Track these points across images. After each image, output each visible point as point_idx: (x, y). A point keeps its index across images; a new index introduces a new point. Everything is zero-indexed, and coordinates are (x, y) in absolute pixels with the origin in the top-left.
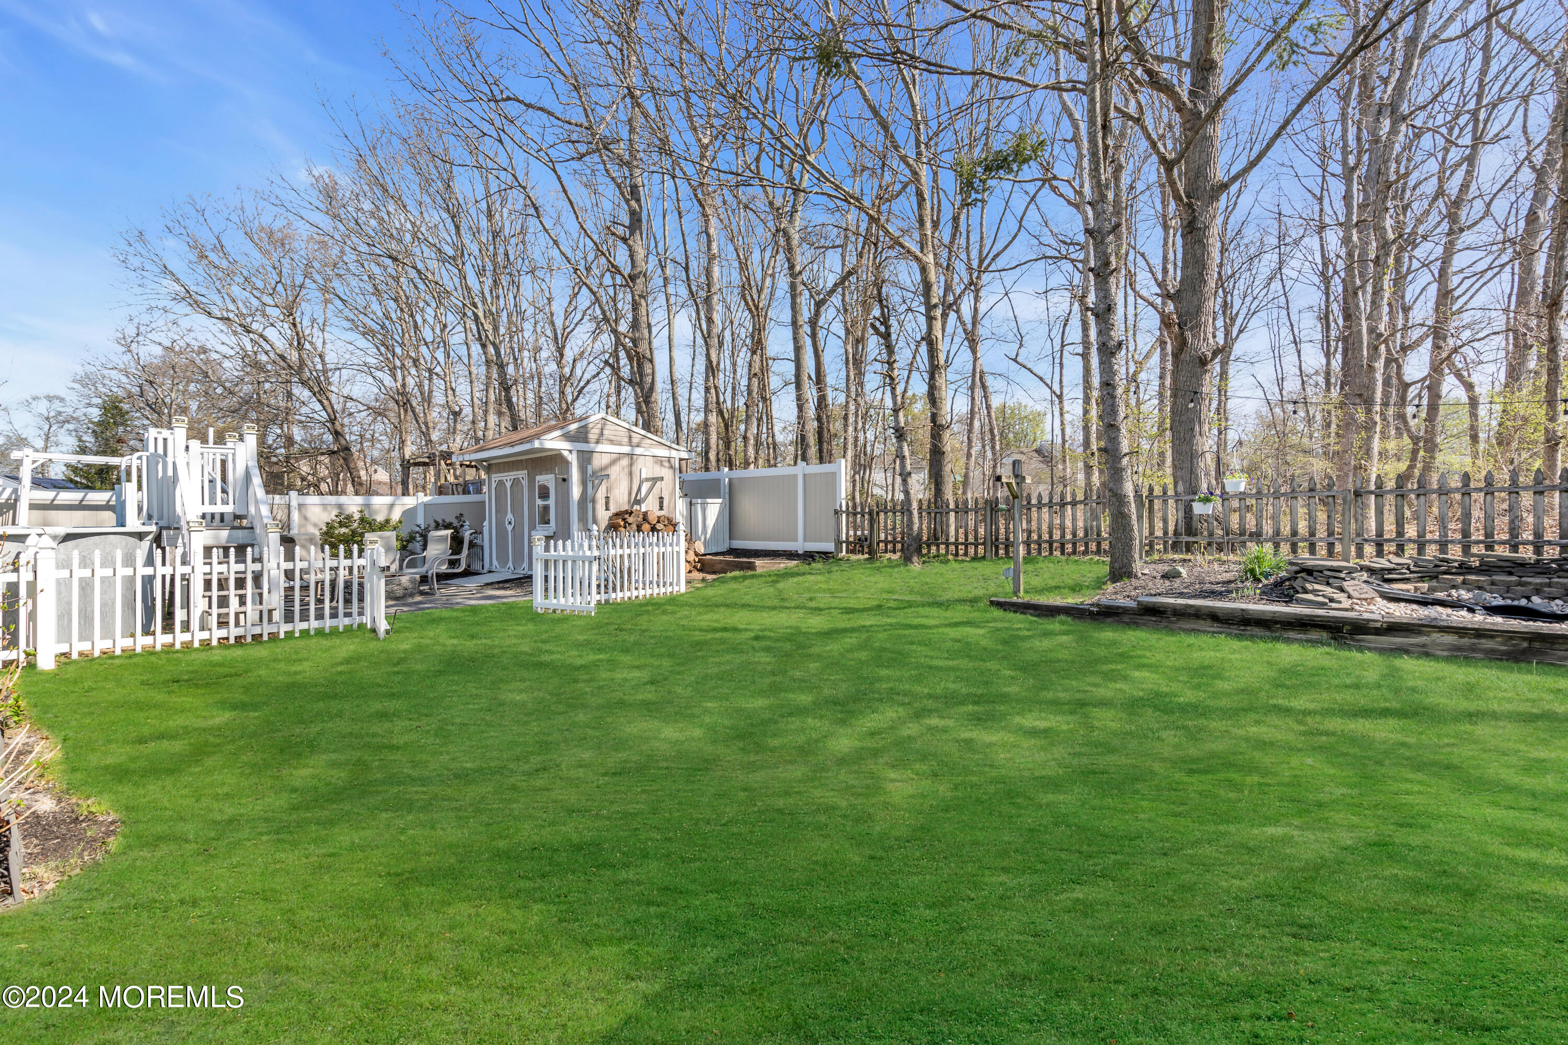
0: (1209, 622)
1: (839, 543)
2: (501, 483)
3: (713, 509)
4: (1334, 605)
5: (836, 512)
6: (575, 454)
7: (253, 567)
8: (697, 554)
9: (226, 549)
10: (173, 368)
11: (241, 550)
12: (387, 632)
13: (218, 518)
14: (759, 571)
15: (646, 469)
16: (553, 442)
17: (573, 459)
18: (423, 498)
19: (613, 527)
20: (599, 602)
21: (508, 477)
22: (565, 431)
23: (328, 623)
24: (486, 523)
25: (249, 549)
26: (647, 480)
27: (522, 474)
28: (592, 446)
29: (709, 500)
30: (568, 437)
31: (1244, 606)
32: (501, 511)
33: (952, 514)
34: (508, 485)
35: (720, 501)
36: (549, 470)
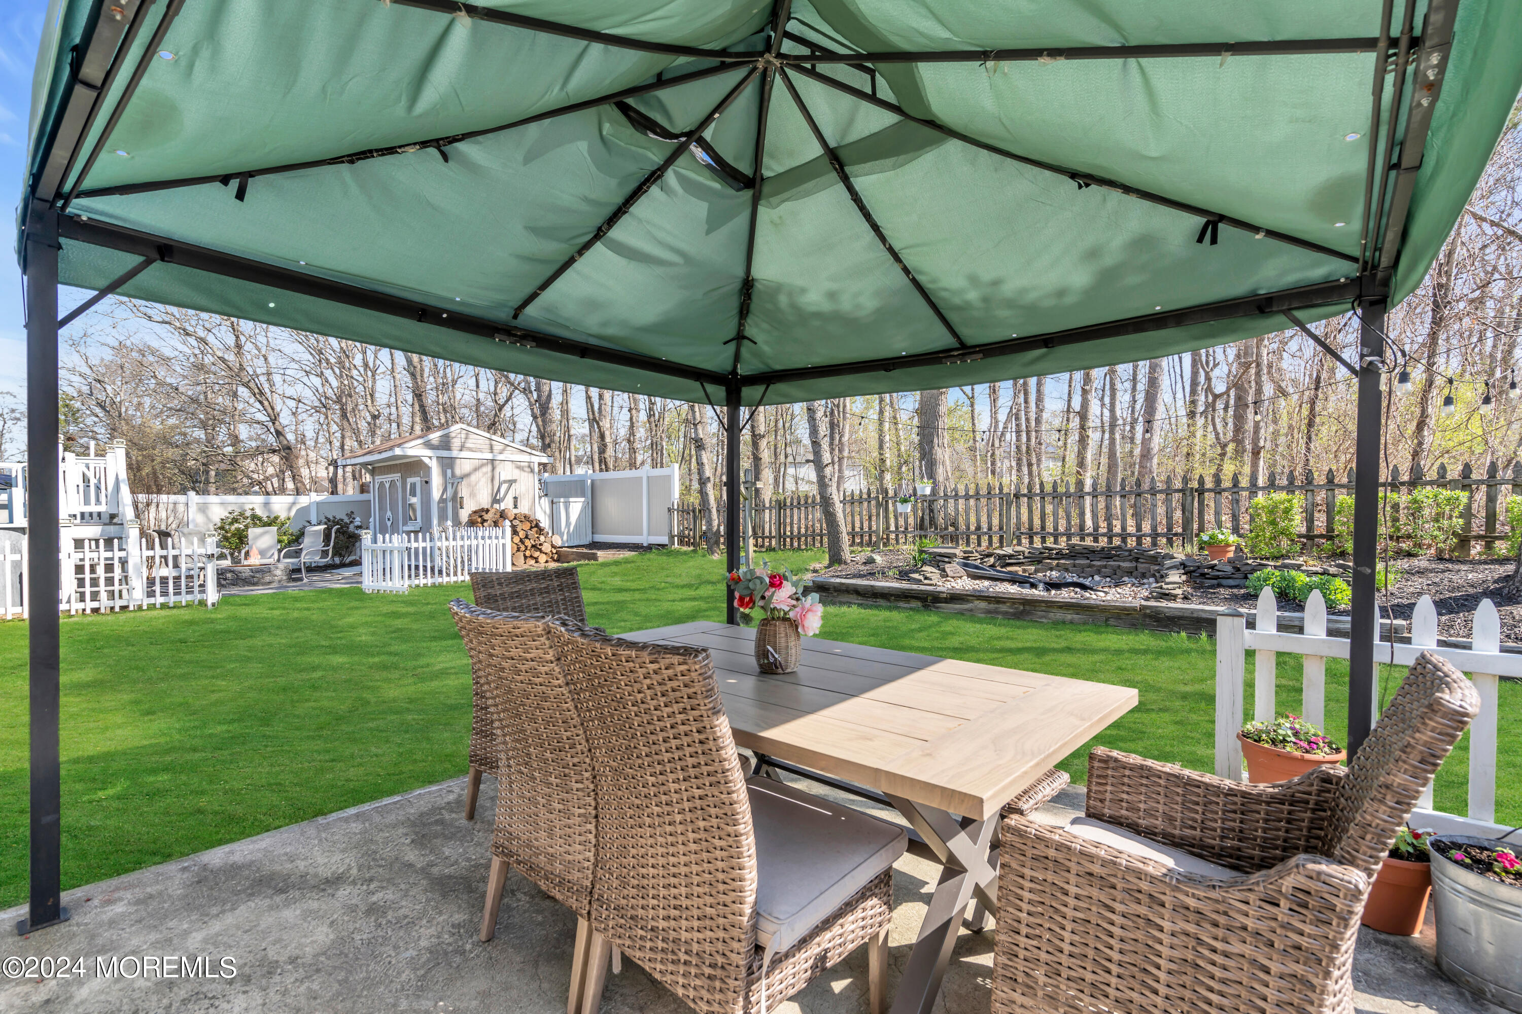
0: (855, 596)
1: (672, 537)
2: (382, 484)
3: (577, 506)
4: (926, 582)
5: (669, 510)
6: (434, 460)
7: (118, 554)
8: (553, 546)
9: (97, 541)
10: (122, 368)
11: (109, 542)
12: (213, 605)
13: (95, 516)
14: (600, 560)
15: (506, 472)
16: (414, 449)
17: (434, 465)
18: (315, 497)
19: (472, 523)
20: (410, 586)
21: (387, 479)
22: (426, 439)
23: (172, 599)
24: (371, 520)
25: (116, 541)
26: (505, 482)
27: (396, 476)
28: (455, 453)
29: (571, 500)
30: (428, 445)
31: (873, 583)
32: (382, 509)
33: (767, 511)
34: (387, 485)
35: (583, 499)
36: (416, 474)
